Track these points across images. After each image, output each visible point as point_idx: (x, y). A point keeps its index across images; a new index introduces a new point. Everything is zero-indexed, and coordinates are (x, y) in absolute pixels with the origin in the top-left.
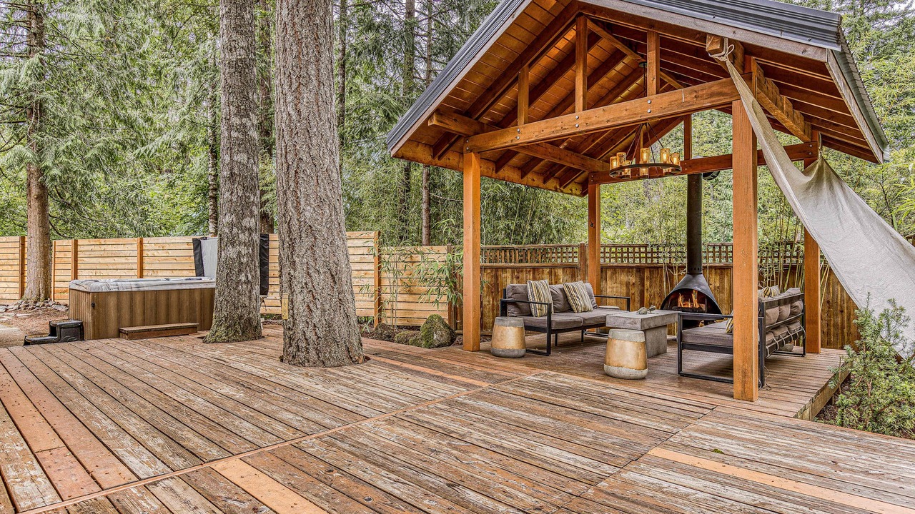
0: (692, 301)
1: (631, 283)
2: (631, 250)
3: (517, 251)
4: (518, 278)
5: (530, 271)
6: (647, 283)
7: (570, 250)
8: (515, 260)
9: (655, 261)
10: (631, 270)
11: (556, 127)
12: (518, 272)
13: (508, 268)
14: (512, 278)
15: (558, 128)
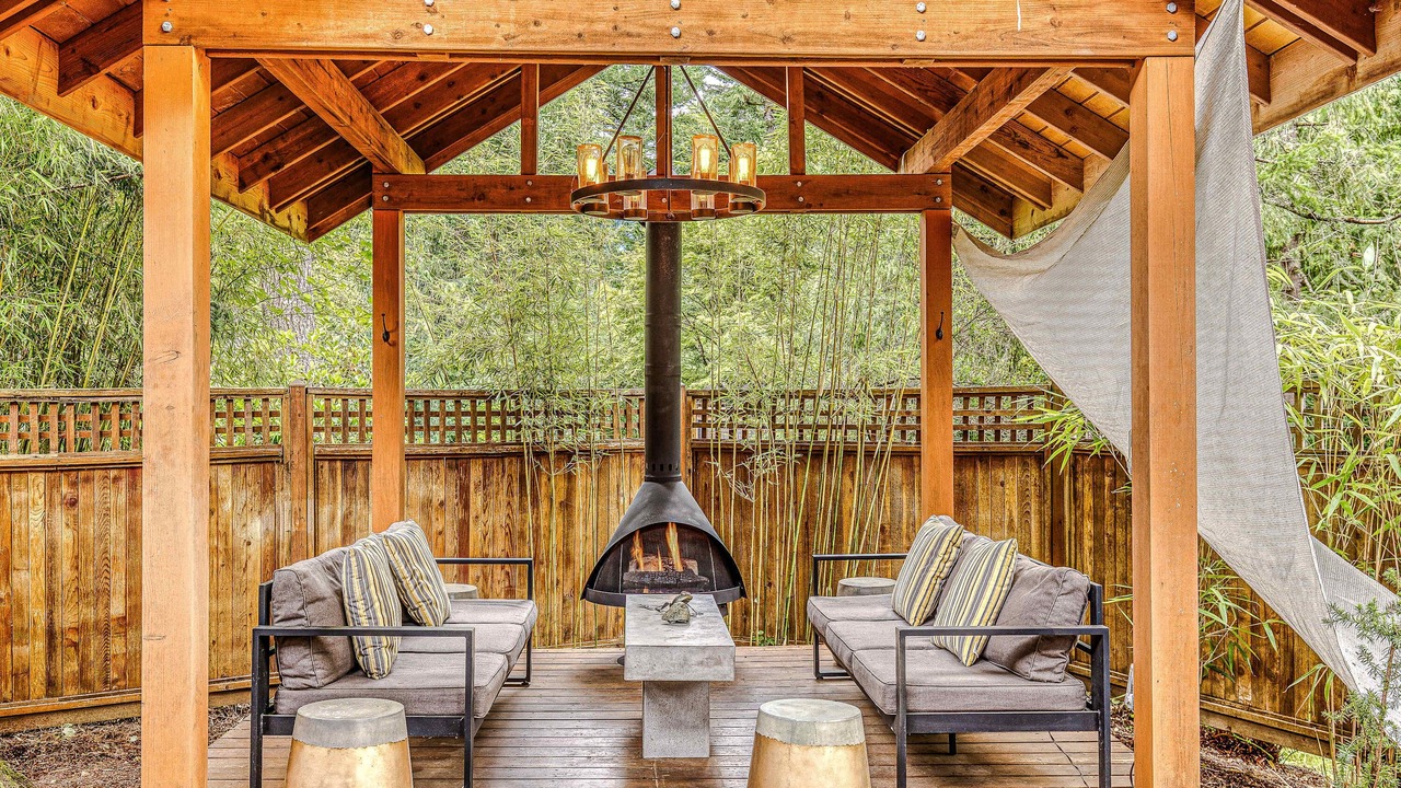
0: (666, 553)
1: (435, 503)
2: (435, 405)
3: (69, 412)
4: (73, 503)
5: (116, 479)
6: (476, 500)
7: (258, 403)
8: (62, 441)
9: (496, 437)
10: (434, 464)
11: (591, 21)
12: (74, 484)
13: (34, 469)
14: (50, 503)
15: (600, 27)
